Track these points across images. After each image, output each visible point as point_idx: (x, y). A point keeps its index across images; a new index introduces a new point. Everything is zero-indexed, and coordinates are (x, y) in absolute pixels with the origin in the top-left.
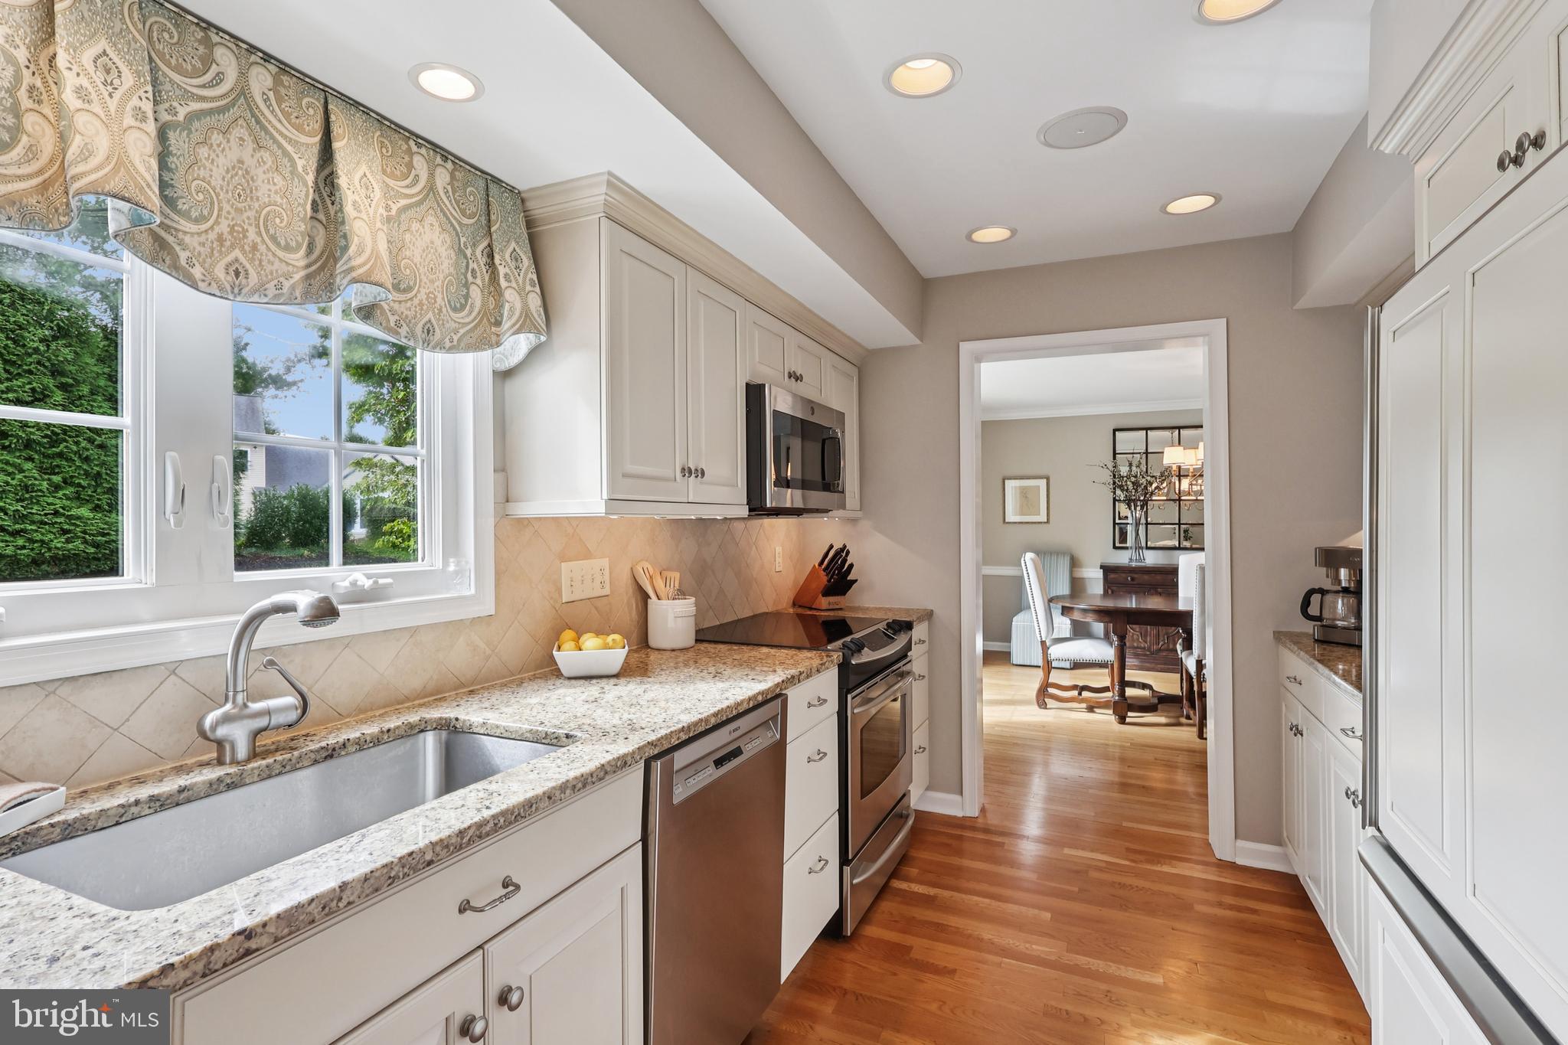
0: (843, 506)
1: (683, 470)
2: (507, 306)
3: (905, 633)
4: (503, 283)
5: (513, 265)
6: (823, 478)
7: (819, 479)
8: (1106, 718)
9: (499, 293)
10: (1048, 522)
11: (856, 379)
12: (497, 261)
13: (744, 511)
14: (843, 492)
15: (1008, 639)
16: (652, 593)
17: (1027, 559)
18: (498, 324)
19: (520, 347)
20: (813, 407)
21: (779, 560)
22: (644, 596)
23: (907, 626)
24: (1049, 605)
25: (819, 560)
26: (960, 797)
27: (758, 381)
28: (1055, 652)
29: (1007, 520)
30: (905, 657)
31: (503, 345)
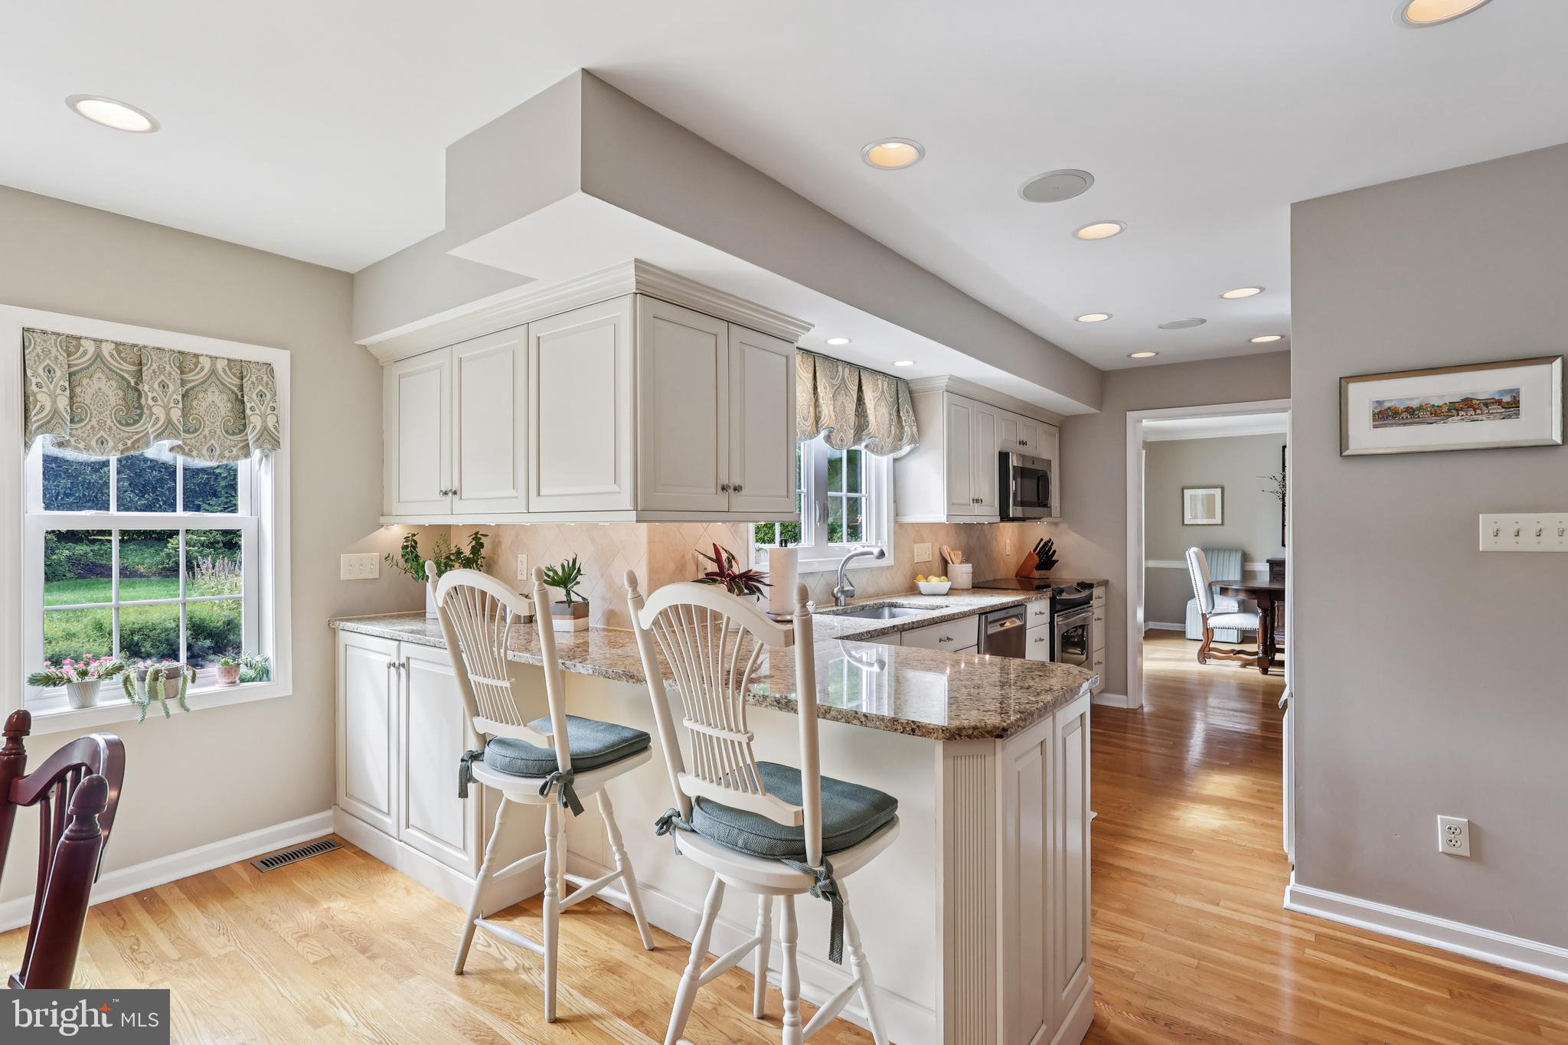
0: (1050, 515)
1: (973, 500)
2: (906, 434)
3: (1089, 589)
4: (904, 424)
5: (906, 414)
6: (1039, 499)
7: (1036, 500)
8: (1254, 672)
9: (902, 428)
10: (1222, 524)
11: (1057, 435)
12: (901, 415)
13: (998, 519)
14: (1050, 507)
15: (1183, 621)
16: (950, 561)
17: (1192, 552)
18: (900, 440)
19: (907, 449)
20: (1034, 460)
21: (1008, 548)
22: (945, 562)
23: (1090, 586)
24: (1210, 587)
25: (1033, 548)
26: (1125, 697)
27: (1005, 450)
28: (1213, 622)
29: (1185, 523)
30: (1089, 603)
31: (901, 449)
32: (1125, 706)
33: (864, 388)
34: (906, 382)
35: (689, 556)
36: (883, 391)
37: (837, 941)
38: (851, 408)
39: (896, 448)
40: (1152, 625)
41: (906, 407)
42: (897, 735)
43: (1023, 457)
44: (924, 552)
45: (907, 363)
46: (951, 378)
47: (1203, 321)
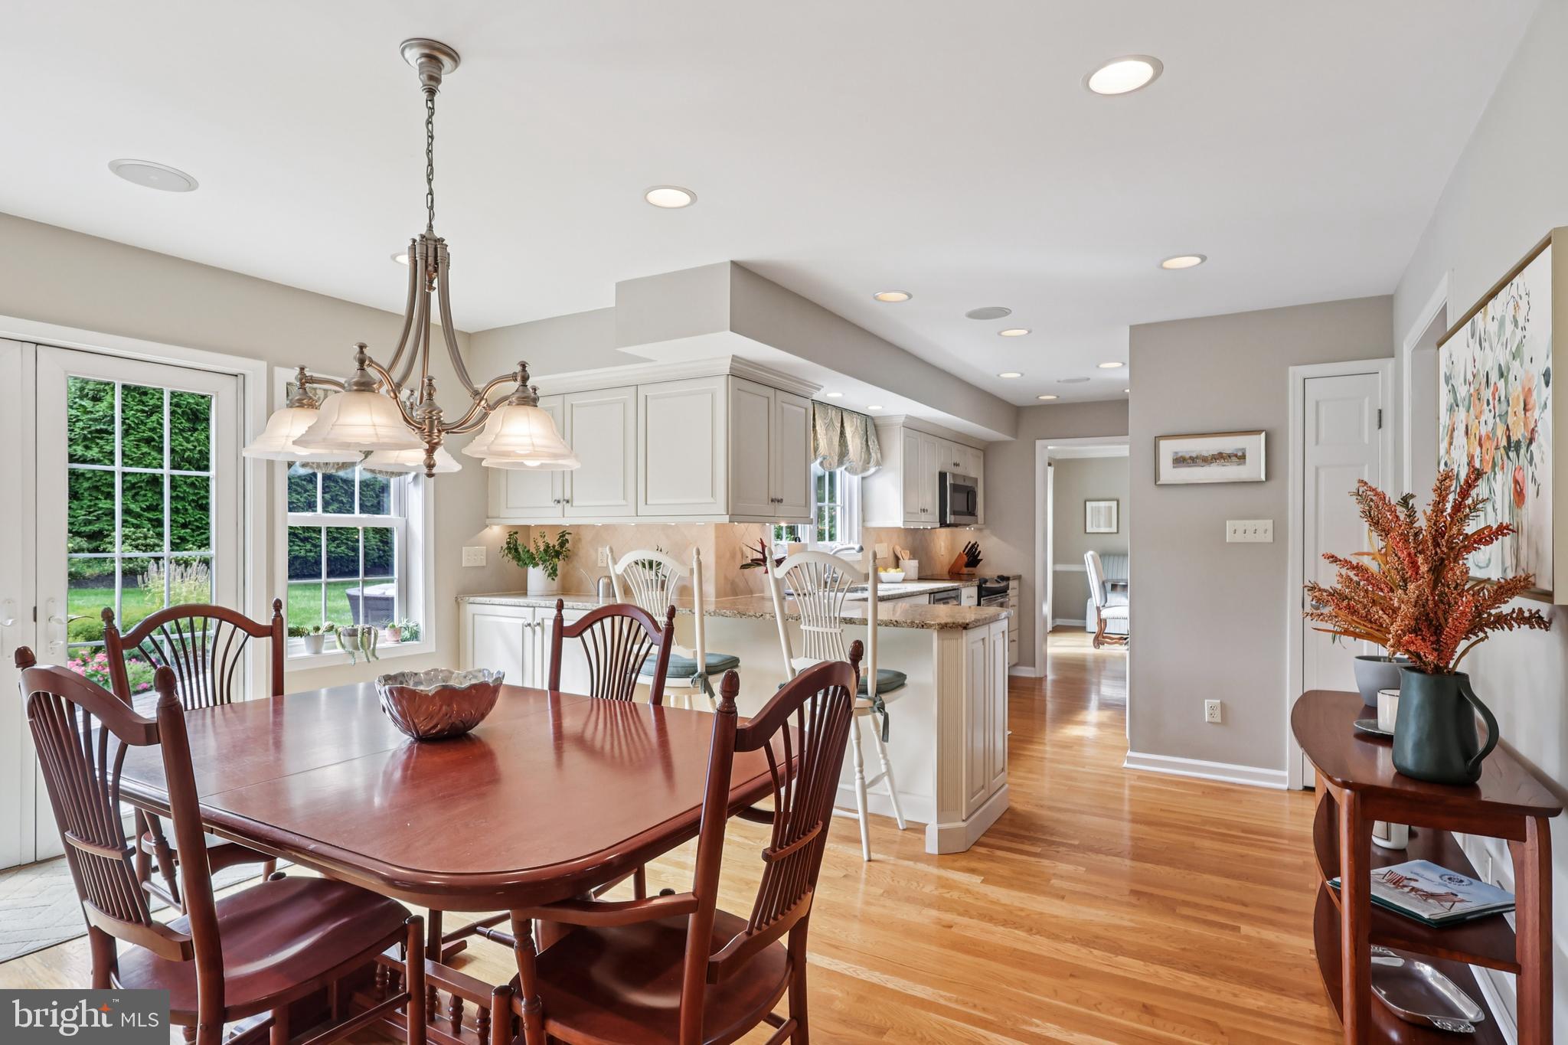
0: (977, 523)
1: (920, 510)
2: (872, 459)
3: (1007, 581)
4: (871, 451)
5: (873, 444)
6: (968, 509)
7: (966, 510)
9: (870, 454)
10: (1118, 532)
11: (982, 457)
12: (869, 443)
13: (936, 525)
14: (976, 516)
15: (1084, 618)
16: (901, 557)
17: (1089, 556)
18: (868, 463)
19: (872, 470)
20: (965, 478)
21: (943, 549)
22: (897, 559)
23: (1007, 579)
24: (1103, 585)
25: (963, 549)
26: (1033, 669)
27: (944, 470)
28: (1105, 613)
29: (1088, 531)
30: (1006, 592)
31: (868, 470)
32: (1033, 676)
33: (845, 425)
34: (872, 419)
35: (737, 549)
36: (857, 426)
37: (886, 731)
38: (836, 439)
39: (865, 469)
40: (1060, 622)
41: (872, 438)
42: (914, 629)
43: (954, 476)
44: (884, 551)
45: (878, 408)
46: (908, 417)
47: (1088, 379)
